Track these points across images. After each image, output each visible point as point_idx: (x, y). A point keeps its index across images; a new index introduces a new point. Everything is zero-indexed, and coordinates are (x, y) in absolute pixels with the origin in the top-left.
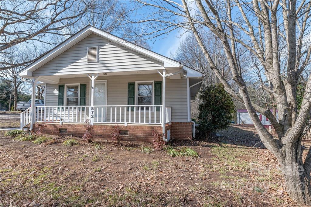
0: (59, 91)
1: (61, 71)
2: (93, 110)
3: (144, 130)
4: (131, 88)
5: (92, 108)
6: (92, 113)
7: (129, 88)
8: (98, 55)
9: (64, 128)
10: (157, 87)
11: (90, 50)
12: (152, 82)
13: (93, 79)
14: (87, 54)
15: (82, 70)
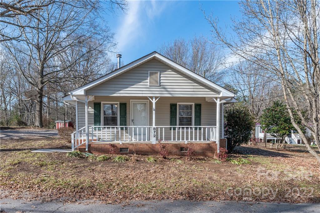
0: (95, 109)
1: (120, 92)
2: (155, 130)
3: (202, 147)
4: (173, 109)
5: (154, 128)
6: (154, 133)
7: (171, 108)
8: (160, 80)
9: (124, 147)
10: (197, 108)
11: (152, 74)
12: (193, 104)
13: (154, 101)
14: (149, 78)
15: (143, 92)
